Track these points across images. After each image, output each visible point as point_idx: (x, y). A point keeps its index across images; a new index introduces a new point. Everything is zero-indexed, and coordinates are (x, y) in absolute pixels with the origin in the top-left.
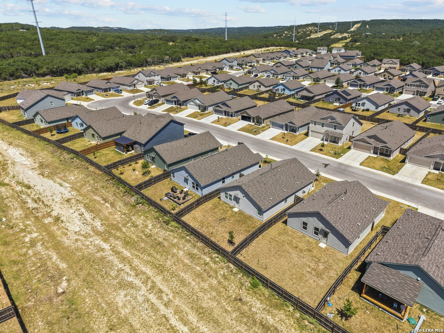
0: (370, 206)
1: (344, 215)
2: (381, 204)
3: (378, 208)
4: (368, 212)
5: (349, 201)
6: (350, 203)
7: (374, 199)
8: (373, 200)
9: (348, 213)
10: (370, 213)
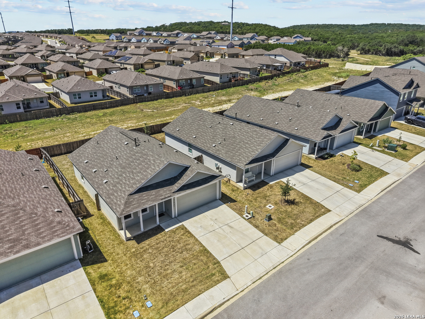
0: (113, 179)
1: (103, 147)
2: (116, 197)
3: (108, 190)
4: (102, 174)
5: (123, 151)
6: (120, 152)
7: (128, 184)
8: (124, 183)
9: (105, 151)
10: (101, 176)
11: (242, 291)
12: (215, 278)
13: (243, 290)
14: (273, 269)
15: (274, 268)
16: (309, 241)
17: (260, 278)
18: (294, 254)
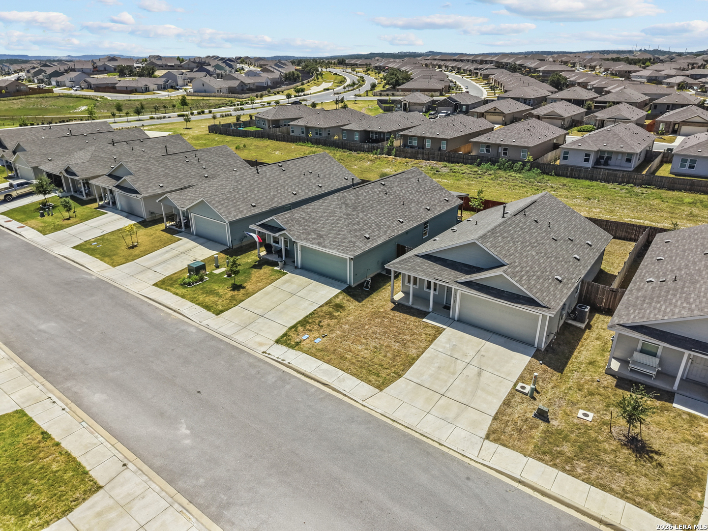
11: (363, 405)
12: (373, 378)
13: (365, 406)
14: (419, 433)
15: (421, 434)
16: (522, 479)
17: (394, 421)
18: (470, 458)
